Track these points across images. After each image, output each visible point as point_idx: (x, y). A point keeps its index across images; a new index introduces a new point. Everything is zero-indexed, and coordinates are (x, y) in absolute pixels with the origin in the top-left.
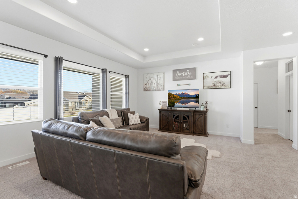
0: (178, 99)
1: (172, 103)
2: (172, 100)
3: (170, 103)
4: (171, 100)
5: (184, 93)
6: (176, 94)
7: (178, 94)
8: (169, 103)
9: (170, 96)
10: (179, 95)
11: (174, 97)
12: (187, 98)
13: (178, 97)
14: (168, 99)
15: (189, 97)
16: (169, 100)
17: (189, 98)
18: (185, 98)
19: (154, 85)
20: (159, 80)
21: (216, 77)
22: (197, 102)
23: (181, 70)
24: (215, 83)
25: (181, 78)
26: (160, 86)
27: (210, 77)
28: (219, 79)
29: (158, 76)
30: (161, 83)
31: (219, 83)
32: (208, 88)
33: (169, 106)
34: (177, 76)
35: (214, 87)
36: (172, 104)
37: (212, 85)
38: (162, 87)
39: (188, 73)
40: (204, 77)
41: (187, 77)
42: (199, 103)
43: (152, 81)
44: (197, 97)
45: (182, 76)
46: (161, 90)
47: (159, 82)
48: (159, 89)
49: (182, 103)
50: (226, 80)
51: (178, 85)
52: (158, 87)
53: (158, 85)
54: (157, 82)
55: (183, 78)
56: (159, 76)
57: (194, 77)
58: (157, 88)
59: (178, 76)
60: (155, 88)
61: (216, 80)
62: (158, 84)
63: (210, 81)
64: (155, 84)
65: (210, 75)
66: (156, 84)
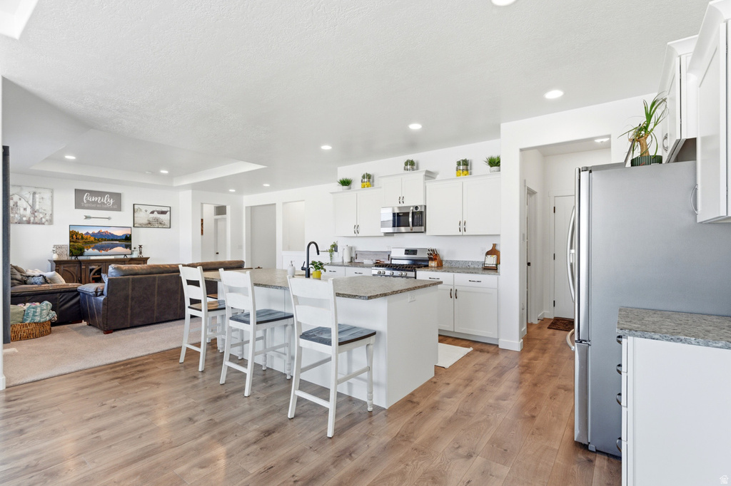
0: (92, 242)
1: (78, 250)
2: (80, 244)
3: (75, 249)
4: (76, 244)
5: (103, 231)
6: (87, 233)
7: (91, 232)
8: (73, 250)
9: (74, 236)
10: (94, 235)
11: (82, 238)
12: (109, 240)
13: (92, 239)
14: (70, 241)
15: (113, 238)
16: (72, 243)
17: (112, 240)
18: (105, 240)
19: (22, 211)
20: (37, 203)
21: (152, 212)
22: (129, 246)
23: (93, 193)
24: (151, 220)
25: (94, 205)
26: (41, 216)
27: (143, 210)
28: (156, 215)
29: (34, 193)
30: (44, 210)
31: (157, 220)
32: (142, 226)
33: (72, 254)
34: (85, 201)
35: (149, 226)
36: (80, 252)
37: (147, 222)
38: (48, 217)
39: (107, 200)
40: (136, 210)
41: (105, 206)
42: (131, 249)
43: (16, 203)
44: (128, 239)
45: (96, 202)
46: (43, 224)
47: (37, 207)
48: (37, 220)
49: (100, 248)
50: (164, 218)
51: (87, 217)
52: (35, 217)
53: (36, 214)
54: (32, 207)
55: (98, 206)
56: (37, 196)
57: (118, 207)
58: (32, 219)
59: (88, 201)
60: (24, 219)
61: (152, 215)
62: (34, 212)
63: (143, 217)
64: (25, 209)
65: (143, 208)
66: (29, 210)
